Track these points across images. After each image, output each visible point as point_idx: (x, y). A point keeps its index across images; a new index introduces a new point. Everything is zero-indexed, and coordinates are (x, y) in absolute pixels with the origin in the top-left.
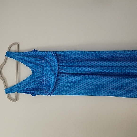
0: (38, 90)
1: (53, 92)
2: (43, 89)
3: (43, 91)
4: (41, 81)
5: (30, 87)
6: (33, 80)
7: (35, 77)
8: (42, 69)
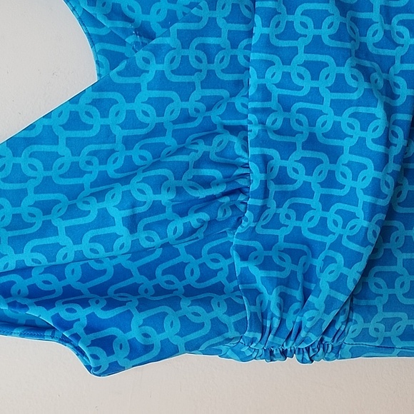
0: (159, 290)
1: (348, 320)
2: (221, 277)
3: (234, 308)
4: (206, 183)
5: (68, 250)
6: (104, 157)
7: (131, 121)
8: (225, 27)
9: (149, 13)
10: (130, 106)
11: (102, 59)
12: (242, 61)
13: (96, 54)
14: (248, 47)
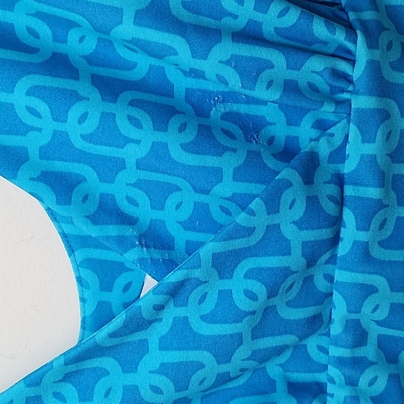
8: (296, 237)
9: (162, 208)
10: (130, 379)
11: (87, 274)
12: (321, 284)
13: (78, 266)
14: (333, 260)
